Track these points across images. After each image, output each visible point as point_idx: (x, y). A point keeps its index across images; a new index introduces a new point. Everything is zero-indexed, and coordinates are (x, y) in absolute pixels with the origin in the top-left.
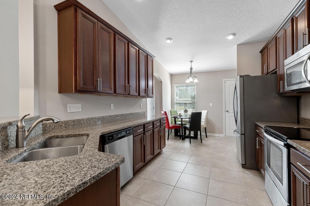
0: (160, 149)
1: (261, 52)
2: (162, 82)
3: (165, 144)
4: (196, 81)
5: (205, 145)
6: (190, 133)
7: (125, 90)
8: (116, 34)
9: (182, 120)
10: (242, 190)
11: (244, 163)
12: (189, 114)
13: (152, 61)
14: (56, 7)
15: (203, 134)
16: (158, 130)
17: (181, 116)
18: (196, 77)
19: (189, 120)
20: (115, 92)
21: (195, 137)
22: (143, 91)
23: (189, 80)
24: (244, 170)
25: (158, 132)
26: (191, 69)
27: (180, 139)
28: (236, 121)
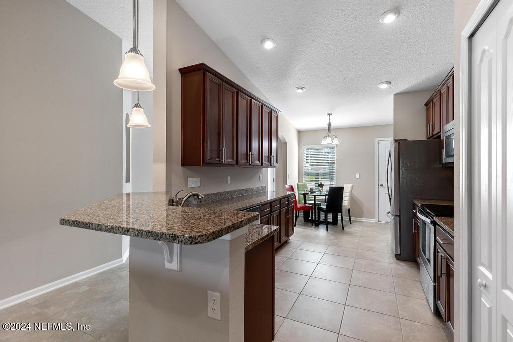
0: (288, 237)
1: (427, 105)
2: (286, 143)
3: (293, 230)
4: (336, 142)
5: (348, 234)
6: (326, 216)
7: (247, 160)
8: (239, 92)
9: (315, 198)
10: (392, 281)
11: (399, 253)
12: (326, 189)
13: (277, 117)
14: (181, 70)
15: (346, 218)
16: (284, 211)
17: (314, 192)
18: (336, 137)
19: (325, 198)
20: (237, 162)
21: (334, 222)
22: (266, 159)
23: (326, 141)
24: (398, 261)
25: (286, 214)
26: (329, 125)
27: (312, 225)
28: (390, 199)
